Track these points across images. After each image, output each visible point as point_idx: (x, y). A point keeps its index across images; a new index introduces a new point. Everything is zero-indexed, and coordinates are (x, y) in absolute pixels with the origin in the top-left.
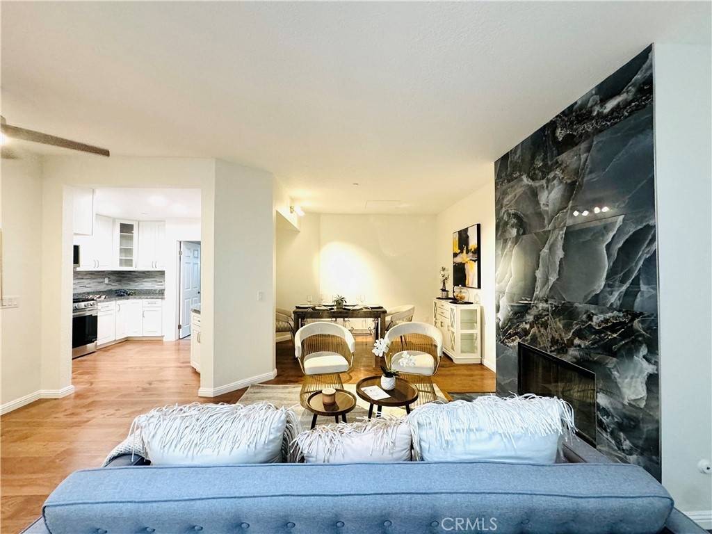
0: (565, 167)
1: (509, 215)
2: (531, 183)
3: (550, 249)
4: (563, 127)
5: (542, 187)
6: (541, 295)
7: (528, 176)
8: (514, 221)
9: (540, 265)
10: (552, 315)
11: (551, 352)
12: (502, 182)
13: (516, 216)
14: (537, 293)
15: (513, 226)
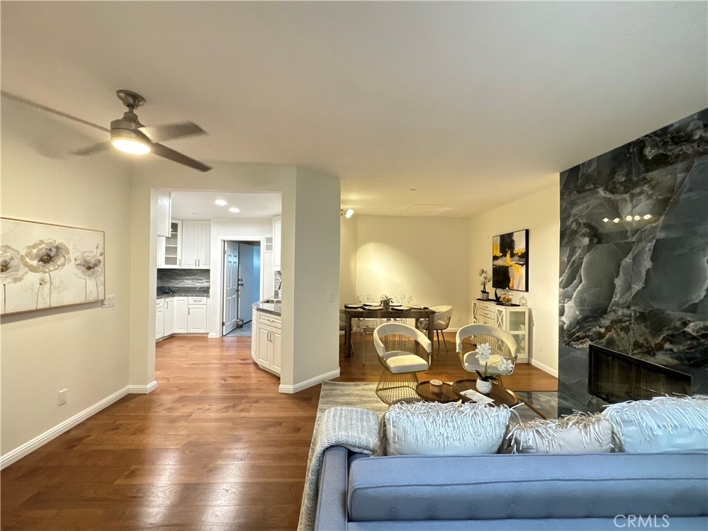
0: (656, 184)
1: (579, 224)
2: (609, 195)
3: (634, 259)
4: (653, 147)
5: (625, 200)
6: (621, 301)
7: (606, 189)
8: (585, 230)
9: (621, 274)
10: (635, 320)
11: (632, 354)
12: (570, 193)
13: (587, 225)
14: (616, 299)
15: (584, 235)
